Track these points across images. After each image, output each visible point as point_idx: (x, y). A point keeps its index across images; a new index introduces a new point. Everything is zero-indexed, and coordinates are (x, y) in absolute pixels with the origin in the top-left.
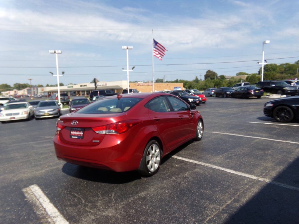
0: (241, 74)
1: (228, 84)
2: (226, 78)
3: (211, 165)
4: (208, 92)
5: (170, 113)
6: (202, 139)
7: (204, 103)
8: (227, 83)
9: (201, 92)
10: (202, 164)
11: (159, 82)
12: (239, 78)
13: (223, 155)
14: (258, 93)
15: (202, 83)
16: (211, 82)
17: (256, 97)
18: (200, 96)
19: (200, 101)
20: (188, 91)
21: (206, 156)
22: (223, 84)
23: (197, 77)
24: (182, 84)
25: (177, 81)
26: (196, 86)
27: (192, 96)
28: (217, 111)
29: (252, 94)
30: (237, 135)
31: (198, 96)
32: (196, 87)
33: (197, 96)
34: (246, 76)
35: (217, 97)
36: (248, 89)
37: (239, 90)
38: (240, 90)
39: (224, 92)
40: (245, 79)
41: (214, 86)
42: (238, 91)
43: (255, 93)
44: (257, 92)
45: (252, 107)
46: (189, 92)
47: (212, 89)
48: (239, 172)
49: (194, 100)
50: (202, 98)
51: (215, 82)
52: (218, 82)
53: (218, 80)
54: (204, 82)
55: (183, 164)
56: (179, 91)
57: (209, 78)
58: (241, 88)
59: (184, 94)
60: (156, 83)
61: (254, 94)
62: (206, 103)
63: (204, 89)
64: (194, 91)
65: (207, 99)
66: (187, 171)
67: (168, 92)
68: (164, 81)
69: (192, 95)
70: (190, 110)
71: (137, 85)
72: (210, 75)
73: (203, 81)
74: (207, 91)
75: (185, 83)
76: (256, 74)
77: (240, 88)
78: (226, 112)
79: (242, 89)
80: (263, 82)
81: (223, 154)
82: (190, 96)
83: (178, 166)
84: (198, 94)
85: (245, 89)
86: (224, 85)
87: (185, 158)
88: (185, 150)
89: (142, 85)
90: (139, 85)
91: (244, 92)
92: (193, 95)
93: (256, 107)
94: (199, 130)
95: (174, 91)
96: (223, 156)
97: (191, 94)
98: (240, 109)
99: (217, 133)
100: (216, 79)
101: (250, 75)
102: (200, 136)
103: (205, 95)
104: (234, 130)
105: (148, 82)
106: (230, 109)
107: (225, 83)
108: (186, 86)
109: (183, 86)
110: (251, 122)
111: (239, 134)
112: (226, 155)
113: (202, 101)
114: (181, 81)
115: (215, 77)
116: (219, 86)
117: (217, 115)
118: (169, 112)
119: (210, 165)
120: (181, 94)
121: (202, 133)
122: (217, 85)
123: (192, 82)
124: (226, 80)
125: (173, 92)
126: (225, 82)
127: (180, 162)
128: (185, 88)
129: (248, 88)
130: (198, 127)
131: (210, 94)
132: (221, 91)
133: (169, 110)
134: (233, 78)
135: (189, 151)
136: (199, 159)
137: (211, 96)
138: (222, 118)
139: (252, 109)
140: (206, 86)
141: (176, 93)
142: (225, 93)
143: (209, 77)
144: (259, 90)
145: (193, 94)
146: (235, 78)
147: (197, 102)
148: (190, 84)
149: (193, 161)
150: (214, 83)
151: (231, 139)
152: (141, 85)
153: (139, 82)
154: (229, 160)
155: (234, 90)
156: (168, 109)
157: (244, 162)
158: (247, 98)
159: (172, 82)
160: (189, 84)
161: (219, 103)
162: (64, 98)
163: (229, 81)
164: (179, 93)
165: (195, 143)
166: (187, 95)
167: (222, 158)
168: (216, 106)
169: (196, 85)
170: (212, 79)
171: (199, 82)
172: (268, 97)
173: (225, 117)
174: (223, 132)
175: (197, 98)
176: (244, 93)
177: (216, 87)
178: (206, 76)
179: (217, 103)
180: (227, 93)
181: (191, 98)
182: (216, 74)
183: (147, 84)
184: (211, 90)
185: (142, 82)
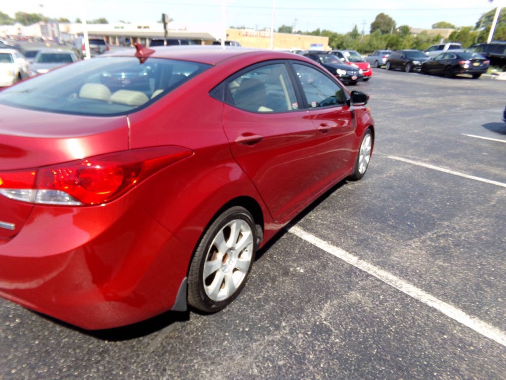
0: (441, 25)
1: (412, 45)
2: (410, 33)
3: (395, 278)
4: (376, 58)
5: (296, 114)
6: (365, 175)
7: (366, 80)
8: (411, 42)
9: (363, 57)
10: (369, 269)
11: (284, 32)
12: (436, 35)
13: (423, 238)
14: (478, 66)
15: (363, 40)
16: (381, 38)
17: (471, 76)
18: (361, 67)
19: (359, 77)
20: (337, 54)
21: (379, 237)
22: (404, 43)
23: (356, 26)
24: (327, 39)
25: (317, 33)
26: (351, 44)
27: (345, 65)
28: (392, 100)
29: (464, 69)
30: (447, 171)
31: (356, 64)
32: (352, 46)
33: (354, 66)
34: (451, 31)
35: (390, 69)
36: (460, 58)
37: (439, 58)
38: (443, 57)
39: (408, 61)
40: (447, 36)
41: (385, 48)
42: (438, 61)
43: (471, 67)
44: (476, 64)
45: (464, 97)
46: (340, 56)
47: (383, 53)
48: (483, 323)
49: (349, 73)
50: (363, 71)
51: (389, 39)
52: (395, 39)
53: (395, 35)
54: (368, 38)
55: (316, 262)
56: (320, 53)
57: (379, 30)
58: (445, 54)
59: (329, 60)
60: (280, 34)
61: (468, 69)
62: (369, 80)
63: (366, 52)
64: (351, 54)
65: (373, 73)
66: (327, 297)
67: (298, 52)
68: (293, 31)
69: (345, 61)
70: (349, 106)
71: (243, 35)
72: (382, 24)
73: (367, 36)
74: (374, 55)
75: (333, 38)
76: (470, 29)
77: (441, 54)
78: (412, 105)
79: (447, 58)
80: (491, 46)
81: (423, 234)
82: (340, 65)
83: (302, 271)
84: (357, 62)
85: (453, 56)
86: (405, 45)
87: (323, 237)
88: (324, 208)
89: (253, 36)
90: (246, 35)
91: (449, 63)
92: (347, 63)
93: (474, 97)
94: (362, 154)
95: (310, 52)
96: (424, 242)
97: (342, 59)
98: (440, 99)
99: (398, 159)
100: (393, 33)
101: (458, 29)
102: (362, 169)
103: (371, 64)
104: (438, 156)
105: (264, 30)
106: (420, 99)
107: (407, 43)
108: (334, 44)
109: (327, 43)
110: (471, 134)
111: (451, 166)
112: (431, 239)
113: (362, 77)
114: (325, 33)
115: (390, 29)
116: (394, 48)
117: (394, 110)
118: (293, 111)
119: (391, 276)
120: (324, 58)
121: (368, 162)
122: (392, 45)
123: (345, 36)
124: (410, 36)
125: (307, 53)
126: (408, 41)
127: (310, 255)
128: (331, 47)
129: (461, 55)
130: (363, 147)
131: (380, 62)
132: (402, 57)
133: (295, 106)
134: (424, 33)
135: (334, 212)
136: (360, 246)
137: (379, 67)
138: (407, 119)
139: (464, 101)
140: (371, 46)
141: (314, 55)
142: (410, 62)
143: (378, 27)
144: (481, 61)
145: (348, 61)
146: (429, 33)
147: (354, 78)
148: (341, 40)
149: (344, 252)
150: (387, 42)
151: (435, 184)
152: (250, 36)
153: (248, 28)
154: (445, 262)
155: (427, 56)
156: (292, 104)
157: (489, 276)
158: (453, 76)
159: (309, 34)
160: (339, 39)
161: (397, 82)
162: (99, 48)
163: (417, 38)
164: (319, 56)
165: (349, 186)
166: (334, 62)
167: (421, 249)
168: (389, 89)
169: (351, 42)
170: (384, 32)
171: (359, 37)
172: (494, 76)
173: (411, 118)
174: (414, 159)
175: (354, 70)
176: (449, 65)
177: (389, 48)
178: (374, 26)
179: (392, 81)
180: (413, 64)
181: (342, 68)
182: (394, 22)
183: (262, 33)
184: (381, 55)
185: (253, 29)
